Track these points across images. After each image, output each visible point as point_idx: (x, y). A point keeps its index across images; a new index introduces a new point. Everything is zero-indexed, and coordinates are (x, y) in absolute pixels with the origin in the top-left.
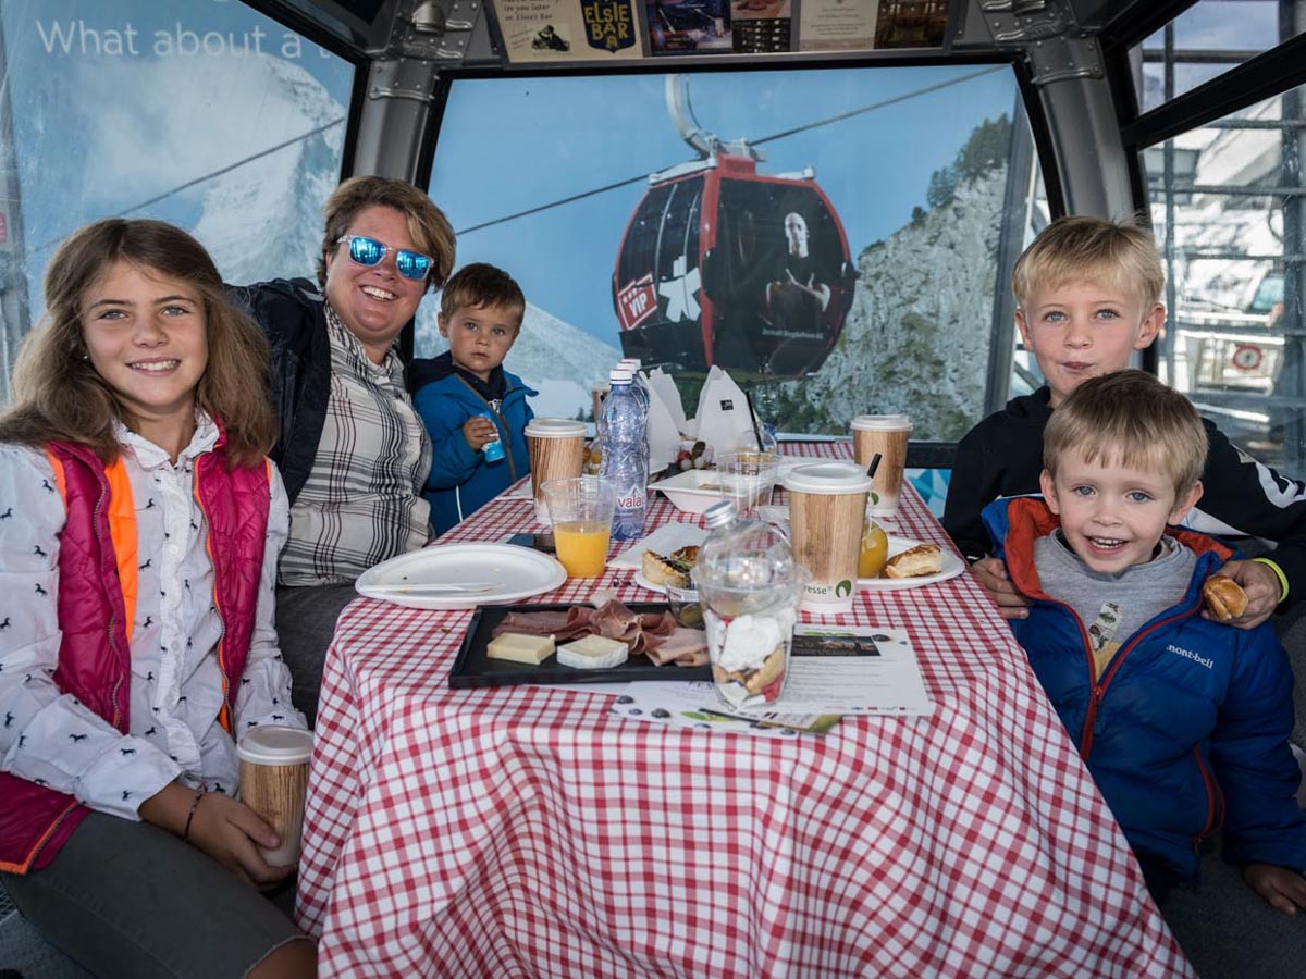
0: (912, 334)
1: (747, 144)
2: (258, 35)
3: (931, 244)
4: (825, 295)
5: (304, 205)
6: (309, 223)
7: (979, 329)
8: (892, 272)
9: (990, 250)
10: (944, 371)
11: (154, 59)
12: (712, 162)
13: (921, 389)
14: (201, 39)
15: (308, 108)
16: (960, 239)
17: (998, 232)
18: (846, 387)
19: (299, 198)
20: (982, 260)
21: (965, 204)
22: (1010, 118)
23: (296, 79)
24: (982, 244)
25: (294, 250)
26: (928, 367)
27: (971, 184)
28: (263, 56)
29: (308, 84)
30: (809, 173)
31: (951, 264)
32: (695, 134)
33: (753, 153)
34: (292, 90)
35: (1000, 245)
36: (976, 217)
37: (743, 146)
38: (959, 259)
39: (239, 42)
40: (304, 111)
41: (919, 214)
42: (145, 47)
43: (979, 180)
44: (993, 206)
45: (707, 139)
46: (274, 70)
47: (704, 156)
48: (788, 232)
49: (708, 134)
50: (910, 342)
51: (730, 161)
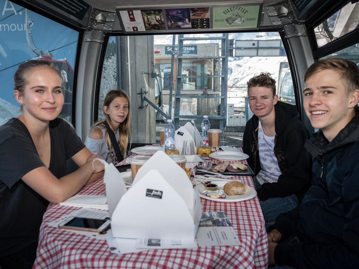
1: (49, 52)
9: (114, 78)
12: (40, 57)
13: (102, 118)
16: (106, 76)
17: (116, 73)
20: (113, 81)
21: (106, 66)
22: (115, 42)
24: (112, 77)
27: (107, 60)
30: (65, 59)
31: (105, 82)
32: (35, 50)
33: (51, 54)
35: (117, 77)
36: (110, 69)
37: (48, 52)
38: (107, 81)
43: (109, 59)
44: (113, 66)
45: (38, 51)
47: (39, 56)
48: (62, 75)
49: (39, 49)
51: (45, 57)
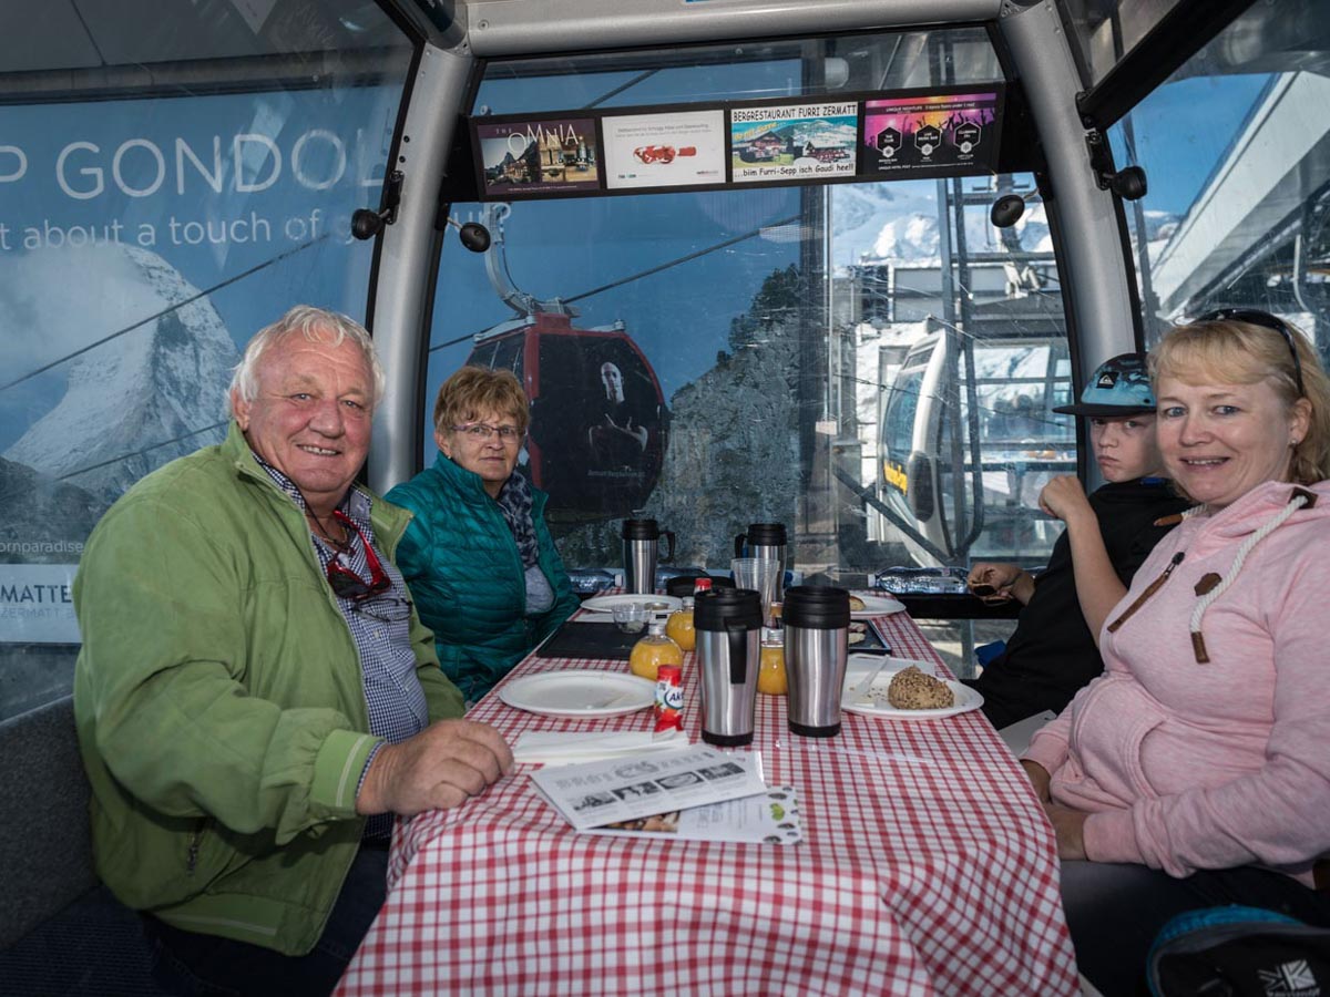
0: (728, 468)
1: (561, 302)
2: (116, 227)
3: (737, 385)
4: (643, 436)
5: (159, 375)
6: (165, 392)
7: (788, 461)
8: (703, 412)
9: (792, 387)
10: (761, 502)
11: (25, 252)
12: (530, 320)
13: (740, 518)
14: (66, 233)
15: (162, 288)
16: (763, 379)
17: (797, 371)
18: (670, 521)
19: (154, 370)
20: (785, 397)
21: (763, 347)
22: (798, 267)
23: (151, 264)
24: (785, 382)
25: (151, 417)
26: (745, 499)
27: (768, 328)
28: (122, 244)
29: (161, 268)
30: (619, 326)
31: (757, 401)
32: (513, 296)
33: (567, 311)
34: (146, 273)
35: (798, 382)
36: (776, 357)
37: (558, 304)
38: (764, 397)
39: (100, 234)
40: (159, 292)
41: (722, 357)
42: (16, 243)
43: (775, 325)
44: (791, 347)
45: (524, 299)
46: (131, 257)
47: (523, 315)
48: (604, 378)
49: (526, 295)
50: (726, 477)
51: (547, 319)
